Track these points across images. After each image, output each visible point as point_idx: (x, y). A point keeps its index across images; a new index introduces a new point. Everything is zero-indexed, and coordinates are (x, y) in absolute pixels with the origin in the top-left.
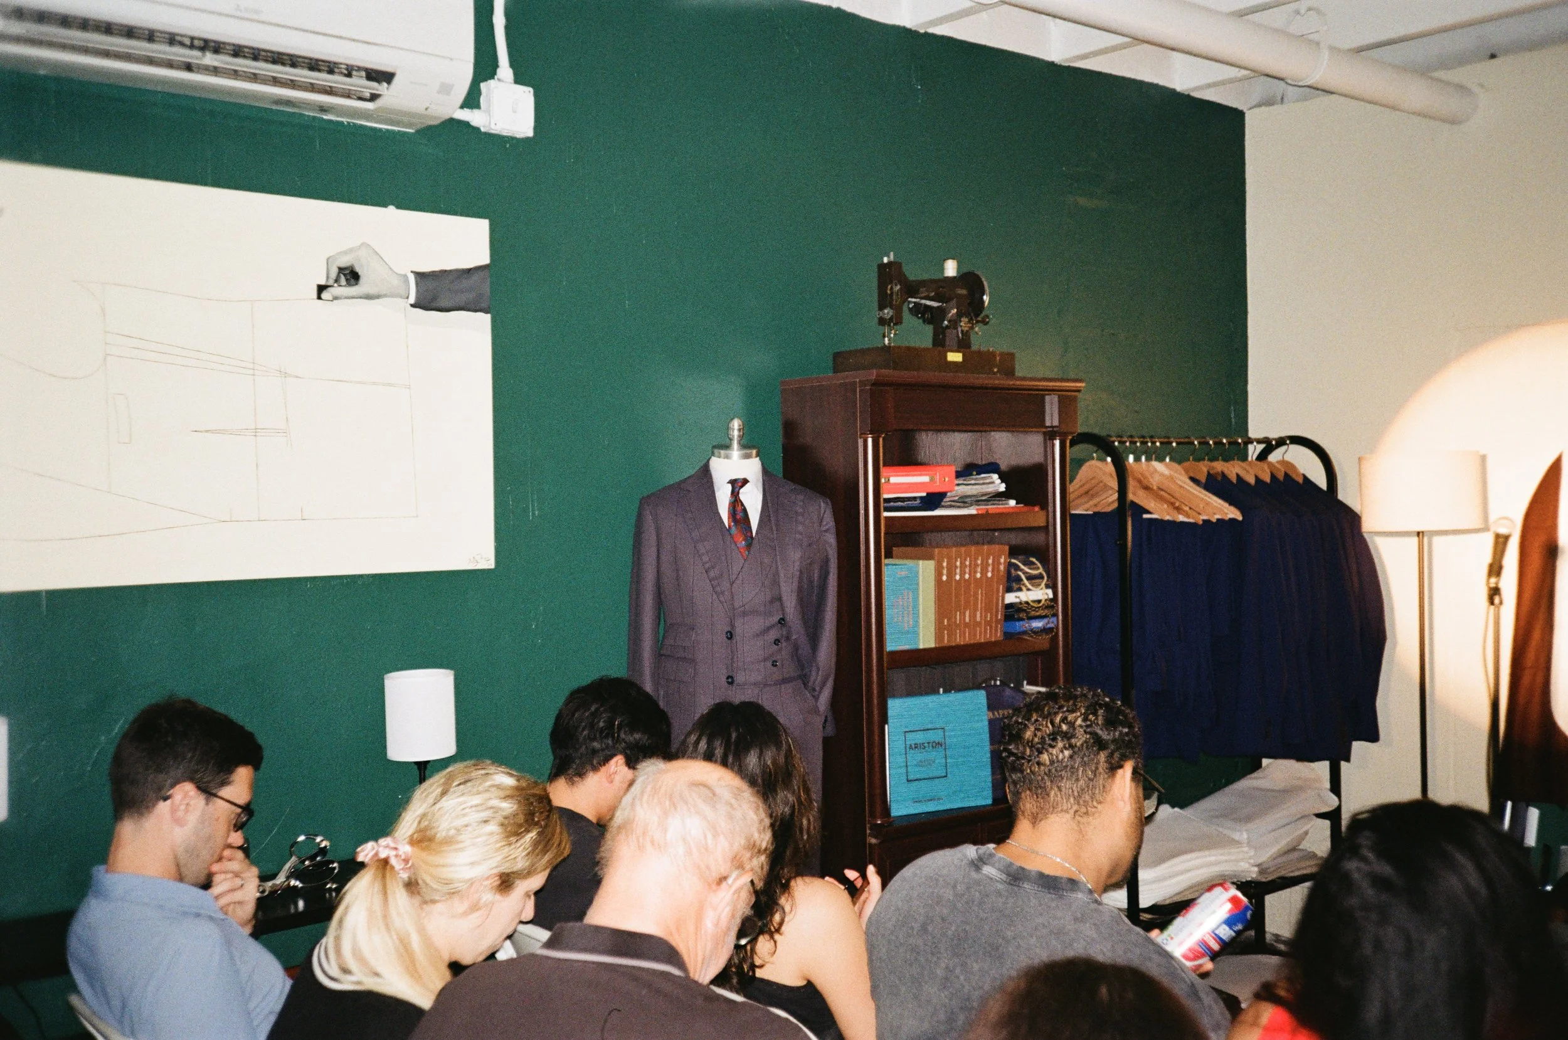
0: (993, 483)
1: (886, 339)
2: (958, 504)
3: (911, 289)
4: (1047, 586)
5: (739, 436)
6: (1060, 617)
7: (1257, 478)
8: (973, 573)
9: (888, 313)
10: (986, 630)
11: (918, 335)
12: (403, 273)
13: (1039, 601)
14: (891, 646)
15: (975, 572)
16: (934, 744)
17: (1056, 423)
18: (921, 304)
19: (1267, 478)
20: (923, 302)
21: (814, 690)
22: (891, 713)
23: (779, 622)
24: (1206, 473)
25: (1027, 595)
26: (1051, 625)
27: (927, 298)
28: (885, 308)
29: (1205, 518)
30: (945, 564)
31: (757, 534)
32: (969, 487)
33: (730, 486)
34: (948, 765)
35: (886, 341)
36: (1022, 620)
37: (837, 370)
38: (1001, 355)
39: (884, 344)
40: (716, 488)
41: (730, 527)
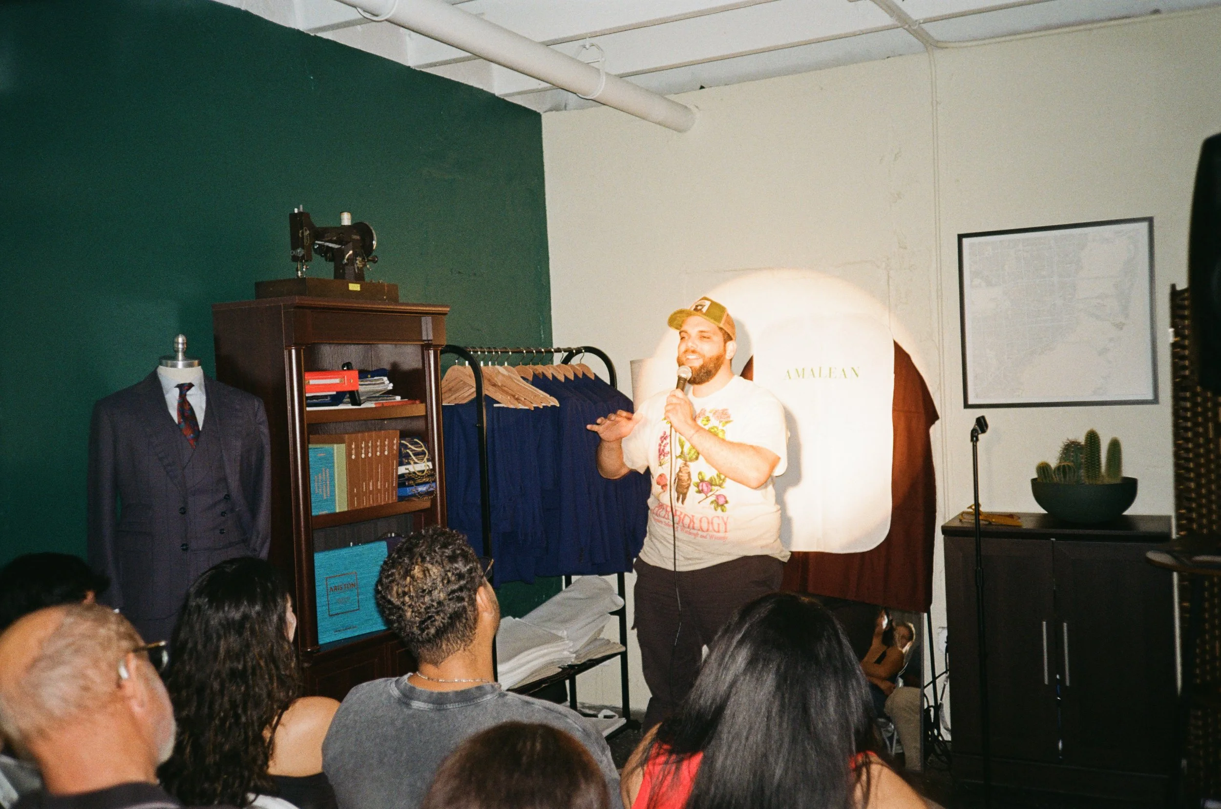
0: (383, 383)
1: (299, 272)
3: (319, 234)
4: (428, 460)
5: (183, 349)
6: (438, 483)
7: (566, 378)
8: (374, 452)
9: (300, 252)
11: (324, 270)
13: (423, 471)
14: (315, 512)
15: (376, 451)
16: (349, 586)
17: (430, 337)
18: (324, 246)
19: (572, 377)
20: (327, 244)
21: (254, 550)
22: (317, 563)
23: (225, 498)
24: (532, 373)
25: (414, 468)
26: (431, 489)
27: (330, 241)
28: (297, 248)
29: (534, 405)
30: (353, 446)
31: (204, 427)
32: (370, 386)
33: (178, 390)
34: (361, 599)
35: (299, 273)
36: (412, 486)
37: (258, 296)
38: (388, 286)
39: (298, 276)
40: (164, 392)
41: (179, 423)
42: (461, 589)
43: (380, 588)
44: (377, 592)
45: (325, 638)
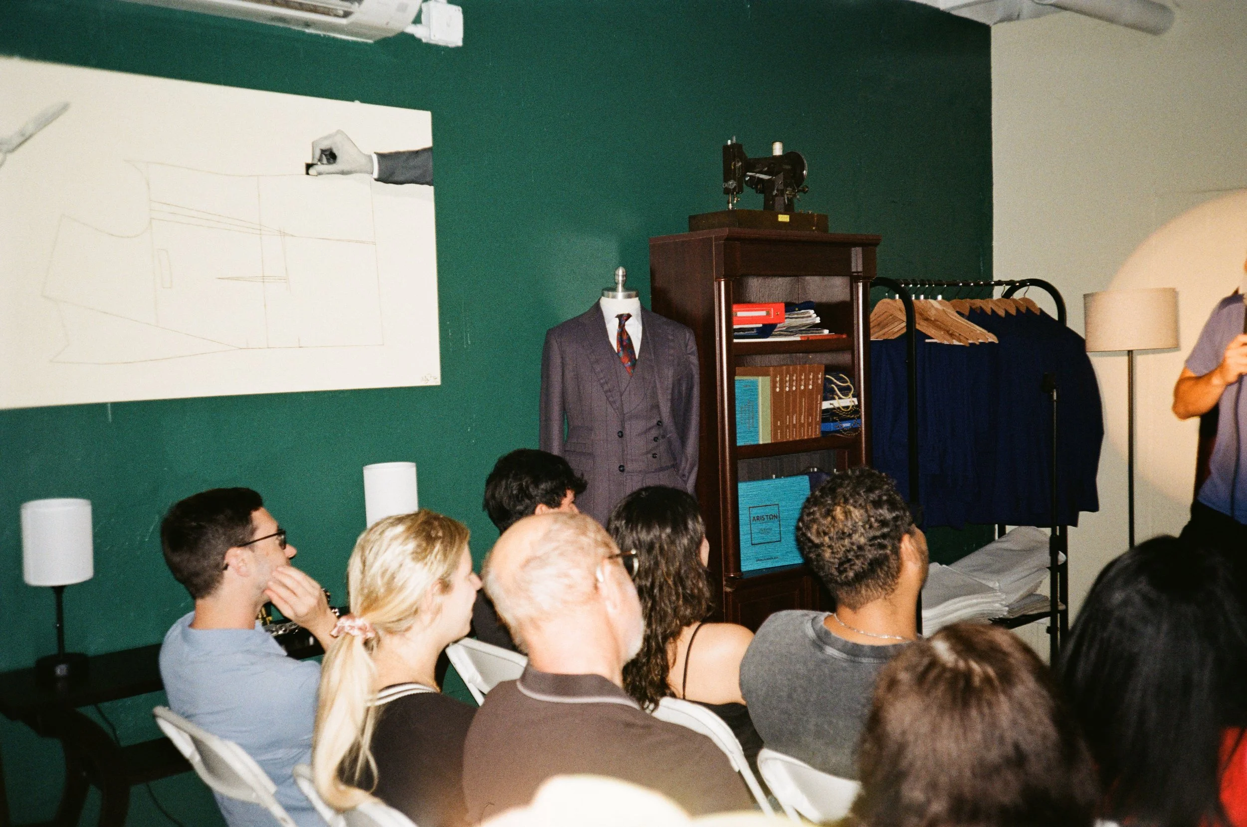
0: (810, 316)
1: (730, 205)
2: (786, 333)
3: (750, 165)
4: (854, 396)
5: (623, 281)
6: (863, 420)
7: (1007, 312)
9: (732, 184)
10: (808, 429)
11: (754, 201)
12: (369, 154)
13: (848, 407)
14: (740, 443)
15: (800, 385)
16: (771, 517)
17: (860, 269)
18: (755, 177)
19: (1013, 312)
20: (758, 175)
21: (684, 475)
22: (741, 492)
23: (658, 424)
24: (969, 308)
25: (839, 403)
26: (856, 426)
27: (761, 172)
28: (730, 180)
29: (970, 342)
30: (778, 379)
31: (639, 356)
32: (794, 320)
33: (617, 320)
34: (782, 532)
35: (730, 206)
36: (837, 421)
37: (692, 229)
38: (818, 215)
39: (729, 209)
40: (606, 321)
41: (619, 352)
42: (884, 536)
43: (801, 524)
44: (798, 528)
45: (748, 565)
